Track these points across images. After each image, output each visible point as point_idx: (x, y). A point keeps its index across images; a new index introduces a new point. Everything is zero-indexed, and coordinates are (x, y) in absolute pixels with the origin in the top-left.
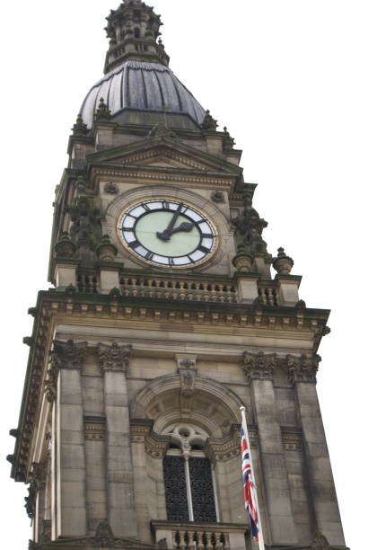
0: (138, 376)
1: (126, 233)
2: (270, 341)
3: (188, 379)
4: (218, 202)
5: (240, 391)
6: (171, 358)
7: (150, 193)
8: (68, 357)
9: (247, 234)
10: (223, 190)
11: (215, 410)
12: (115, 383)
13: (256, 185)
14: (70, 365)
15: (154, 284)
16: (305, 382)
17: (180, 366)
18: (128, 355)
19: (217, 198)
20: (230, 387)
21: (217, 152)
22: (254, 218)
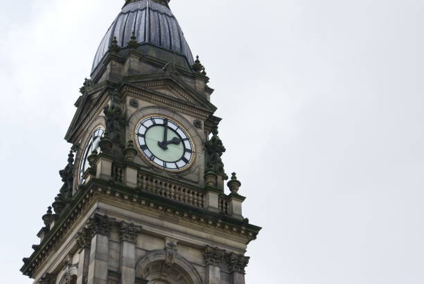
0: (141, 247)
1: (140, 138)
2: (222, 240)
3: (171, 256)
4: (197, 127)
5: (200, 269)
6: (163, 238)
7: (157, 111)
8: (103, 227)
9: (212, 155)
10: (202, 119)
11: (182, 278)
12: (129, 251)
13: (221, 119)
14: (103, 232)
15: (156, 182)
16: (239, 272)
17: (167, 246)
18: (138, 232)
19: (197, 125)
20: (194, 266)
21: (201, 90)
22: (219, 146)
